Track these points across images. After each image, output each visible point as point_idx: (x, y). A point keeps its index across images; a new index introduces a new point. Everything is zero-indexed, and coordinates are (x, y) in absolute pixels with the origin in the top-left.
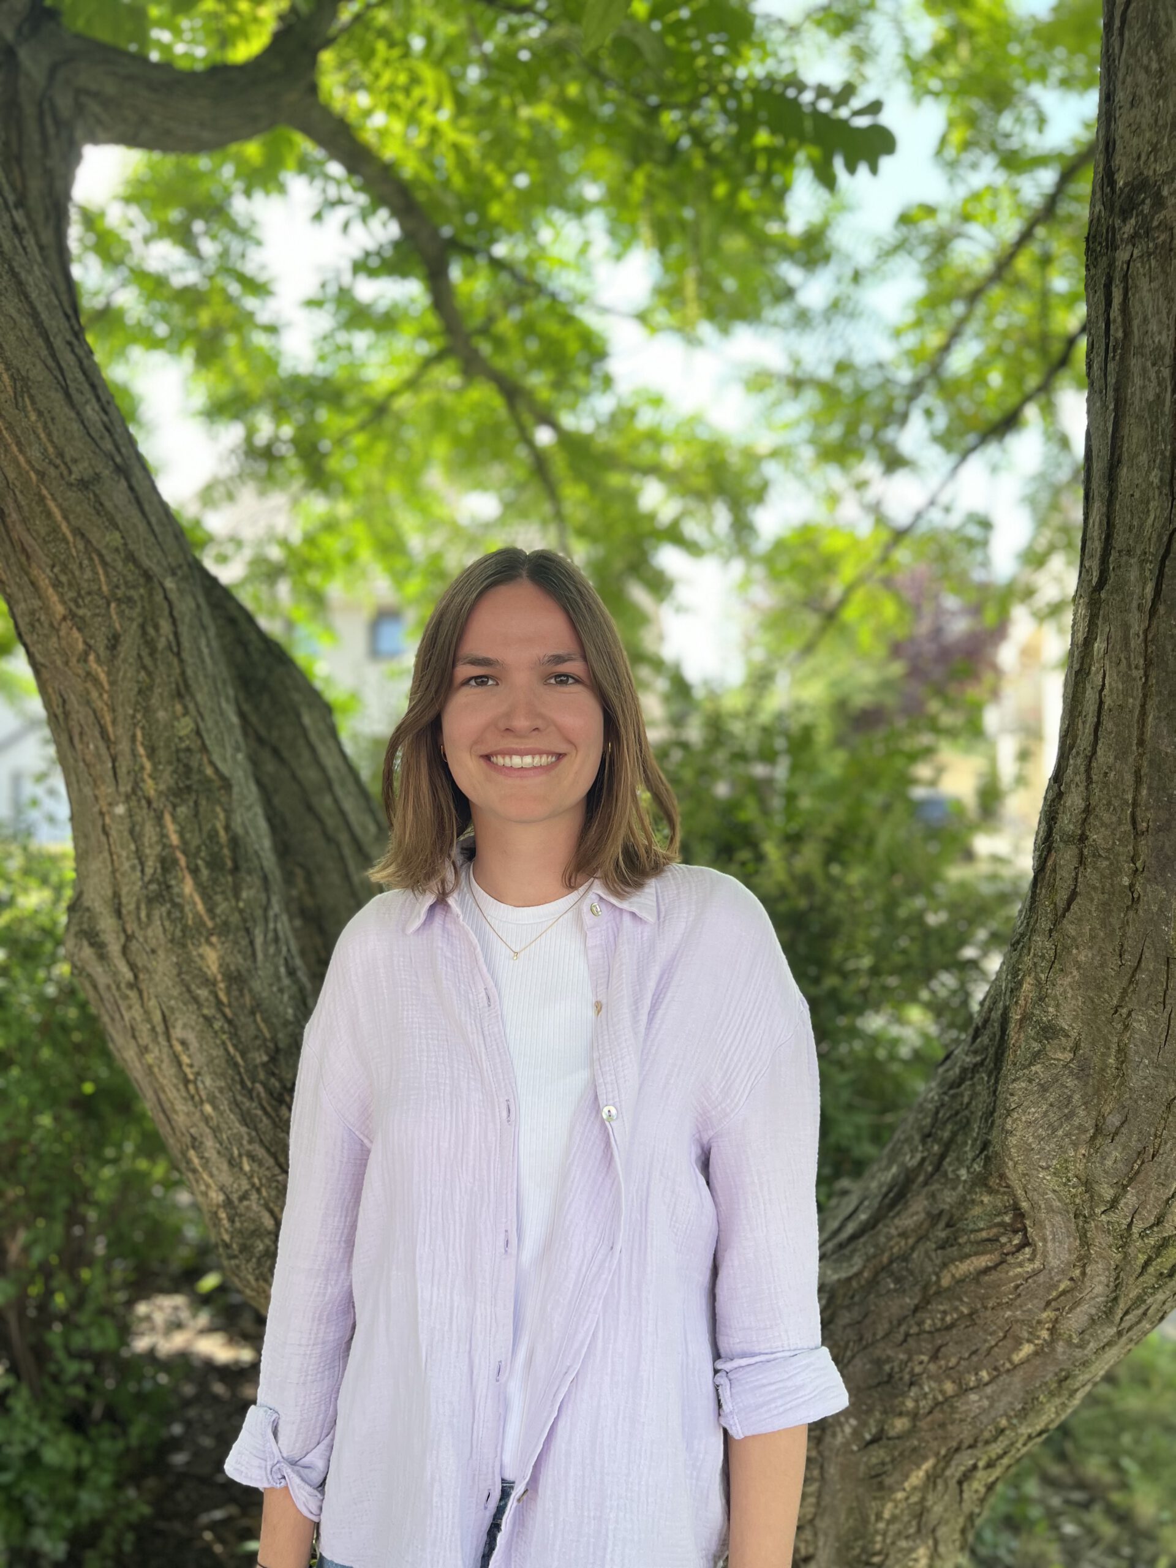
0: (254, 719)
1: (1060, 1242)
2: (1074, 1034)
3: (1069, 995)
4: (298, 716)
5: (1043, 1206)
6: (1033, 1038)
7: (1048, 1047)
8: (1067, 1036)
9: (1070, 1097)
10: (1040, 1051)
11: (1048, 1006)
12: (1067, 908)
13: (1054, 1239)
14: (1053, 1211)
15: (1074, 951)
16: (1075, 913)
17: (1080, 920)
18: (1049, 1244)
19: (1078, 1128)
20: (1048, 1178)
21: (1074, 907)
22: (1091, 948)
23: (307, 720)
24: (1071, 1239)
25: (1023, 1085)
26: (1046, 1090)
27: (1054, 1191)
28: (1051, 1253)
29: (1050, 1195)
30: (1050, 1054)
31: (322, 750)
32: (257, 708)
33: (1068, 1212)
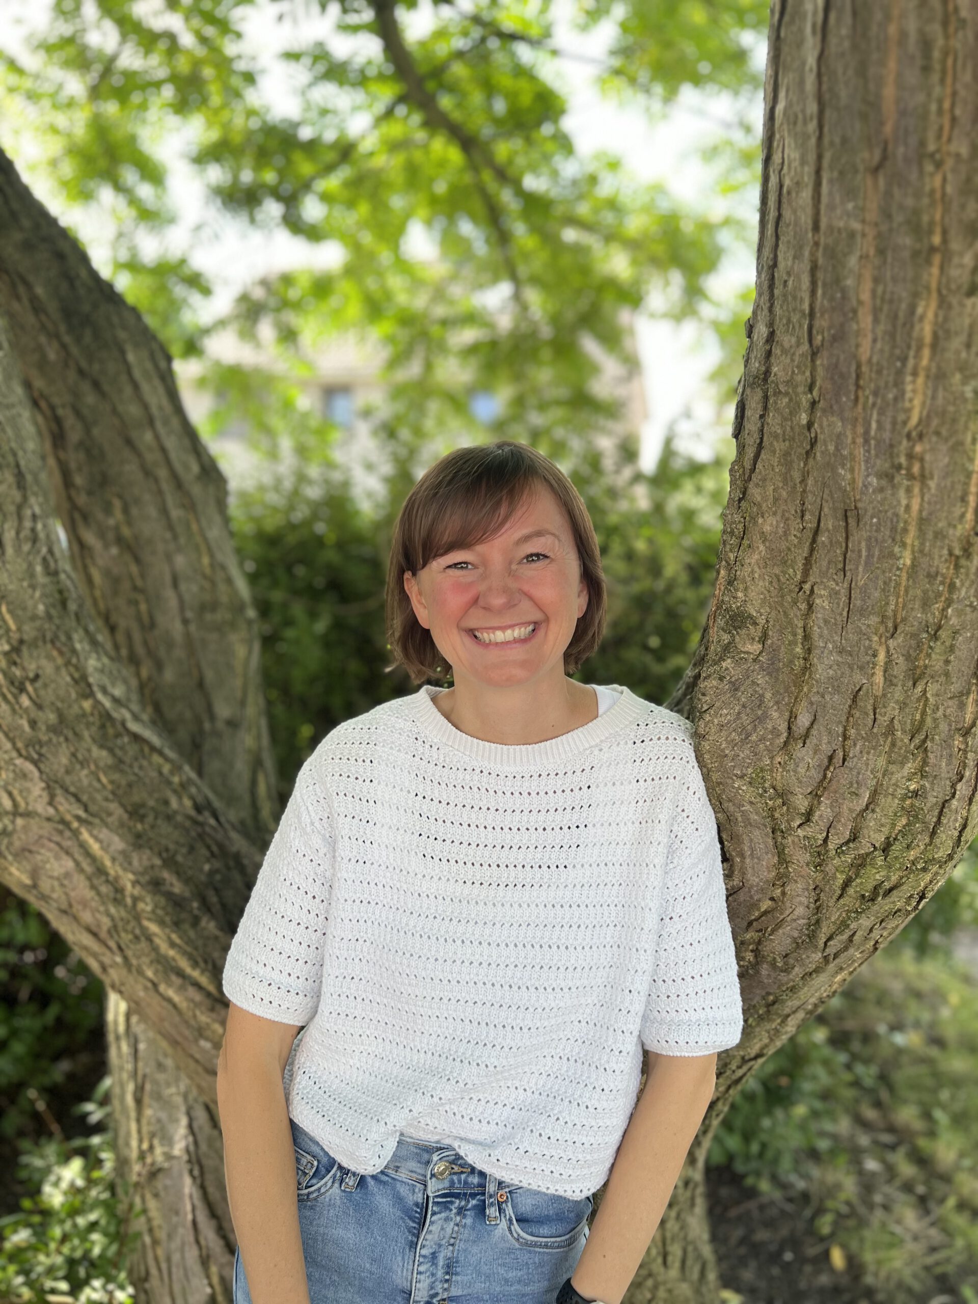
0: (75, 350)
1: (759, 859)
2: (762, 621)
3: (756, 575)
4: (123, 352)
5: (740, 819)
6: (723, 629)
7: (737, 638)
8: (755, 624)
9: (762, 696)
10: (729, 643)
11: (737, 590)
12: (753, 470)
13: (752, 854)
14: (750, 824)
15: (760, 521)
16: (760, 473)
17: (764, 480)
18: (748, 861)
19: (772, 732)
20: (744, 788)
21: (759, 465)
22: (775, 514)
23: (131, 357)
24: (770, 856)
25: (715, 683)
26: (736, 690)
27: (751, 803)
28: (750, 870)
29: (747, 807)
30: (739, 646)
31: (145, 387)
32: (78, 340)
33: (765, 826)
